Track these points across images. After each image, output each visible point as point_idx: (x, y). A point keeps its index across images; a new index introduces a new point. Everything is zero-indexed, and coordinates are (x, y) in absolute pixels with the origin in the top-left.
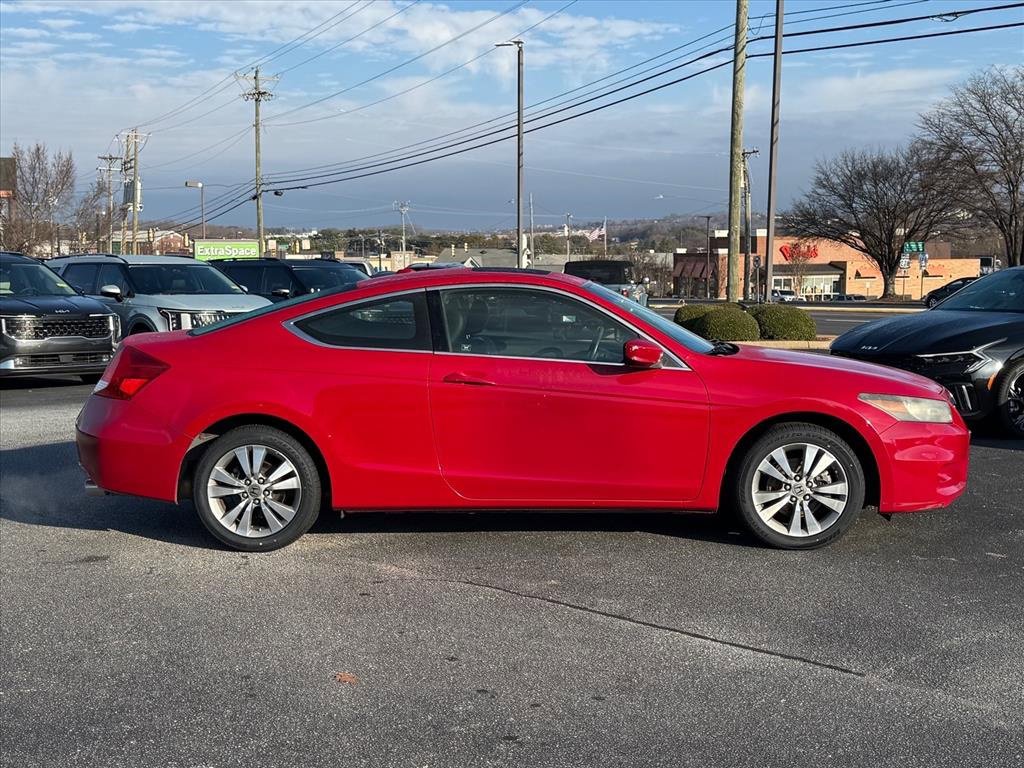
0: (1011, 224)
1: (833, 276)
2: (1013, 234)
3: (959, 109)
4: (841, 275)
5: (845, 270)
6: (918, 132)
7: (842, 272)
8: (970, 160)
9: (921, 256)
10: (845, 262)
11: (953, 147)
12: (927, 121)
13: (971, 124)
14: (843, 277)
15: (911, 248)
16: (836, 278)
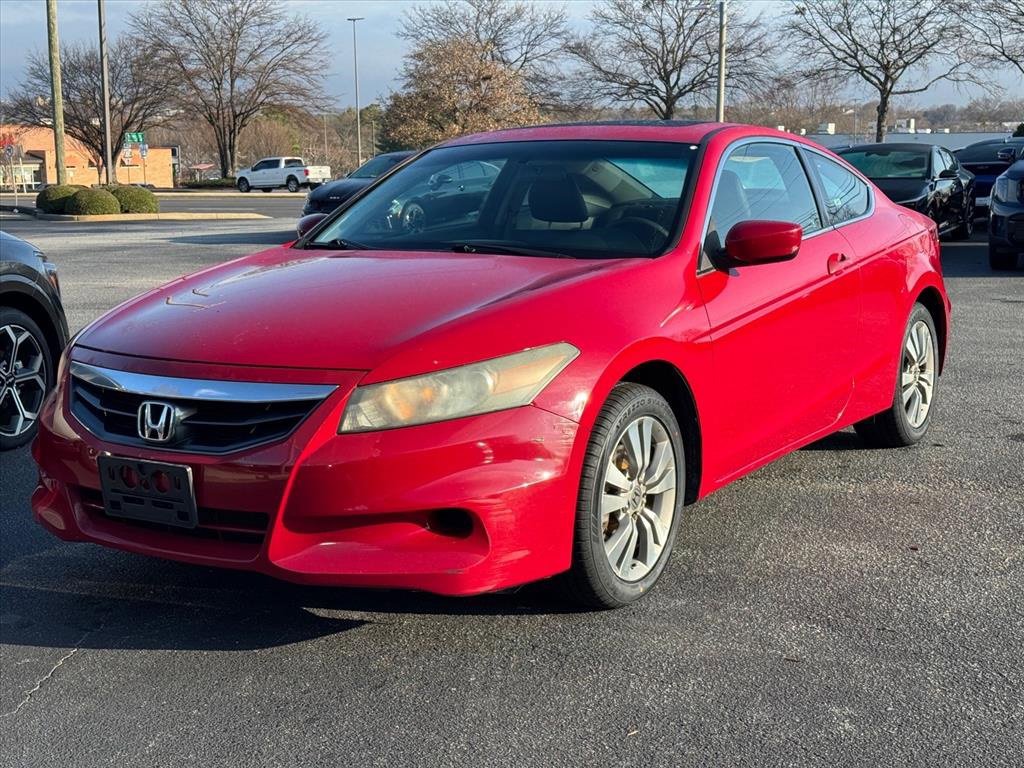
0: (218, 118)
1: (32, 166)
2: (222, 127)
3: (166, 12)
4: (41, 164)
5: (44, 159)
6: (129, 30)
7: (41, 161)
8: (177, 58)
9: (141, 146)
10: (44, 151)
11: (160, 45)
12: (136, 19)
13: (177, 26)
14: (43, 166)
15: (132, 138)
16: (36, 167)
